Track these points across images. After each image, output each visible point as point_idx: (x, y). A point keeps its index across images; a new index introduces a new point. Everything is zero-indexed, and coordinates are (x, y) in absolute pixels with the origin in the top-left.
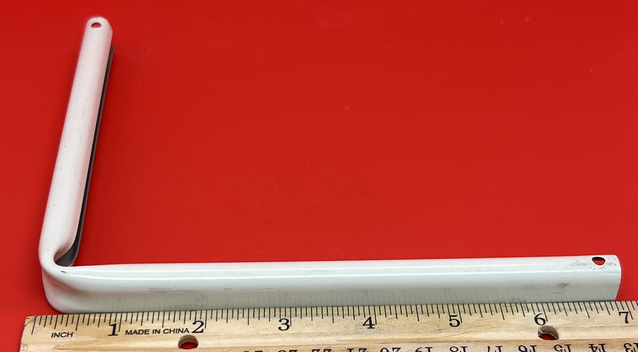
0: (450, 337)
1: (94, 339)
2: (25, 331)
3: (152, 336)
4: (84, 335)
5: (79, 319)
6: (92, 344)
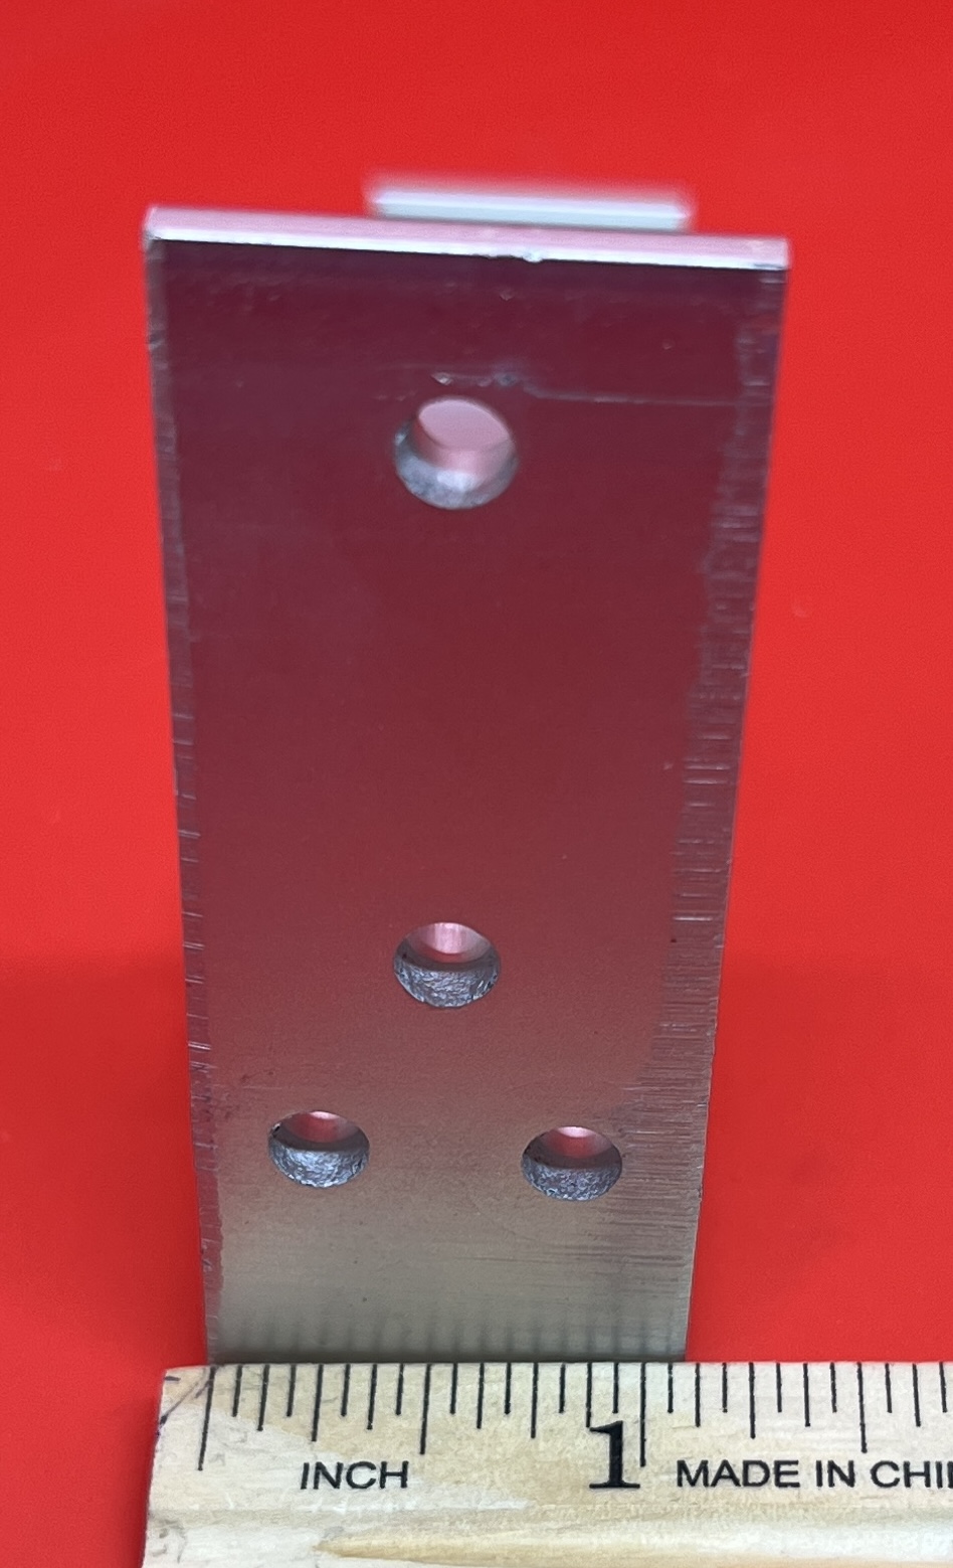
1: (519, 1505)
2: (162, 1445)
3: (817, 1498)
4: (464, 1479)
5: (431, 1392)
6: (511, 1530)
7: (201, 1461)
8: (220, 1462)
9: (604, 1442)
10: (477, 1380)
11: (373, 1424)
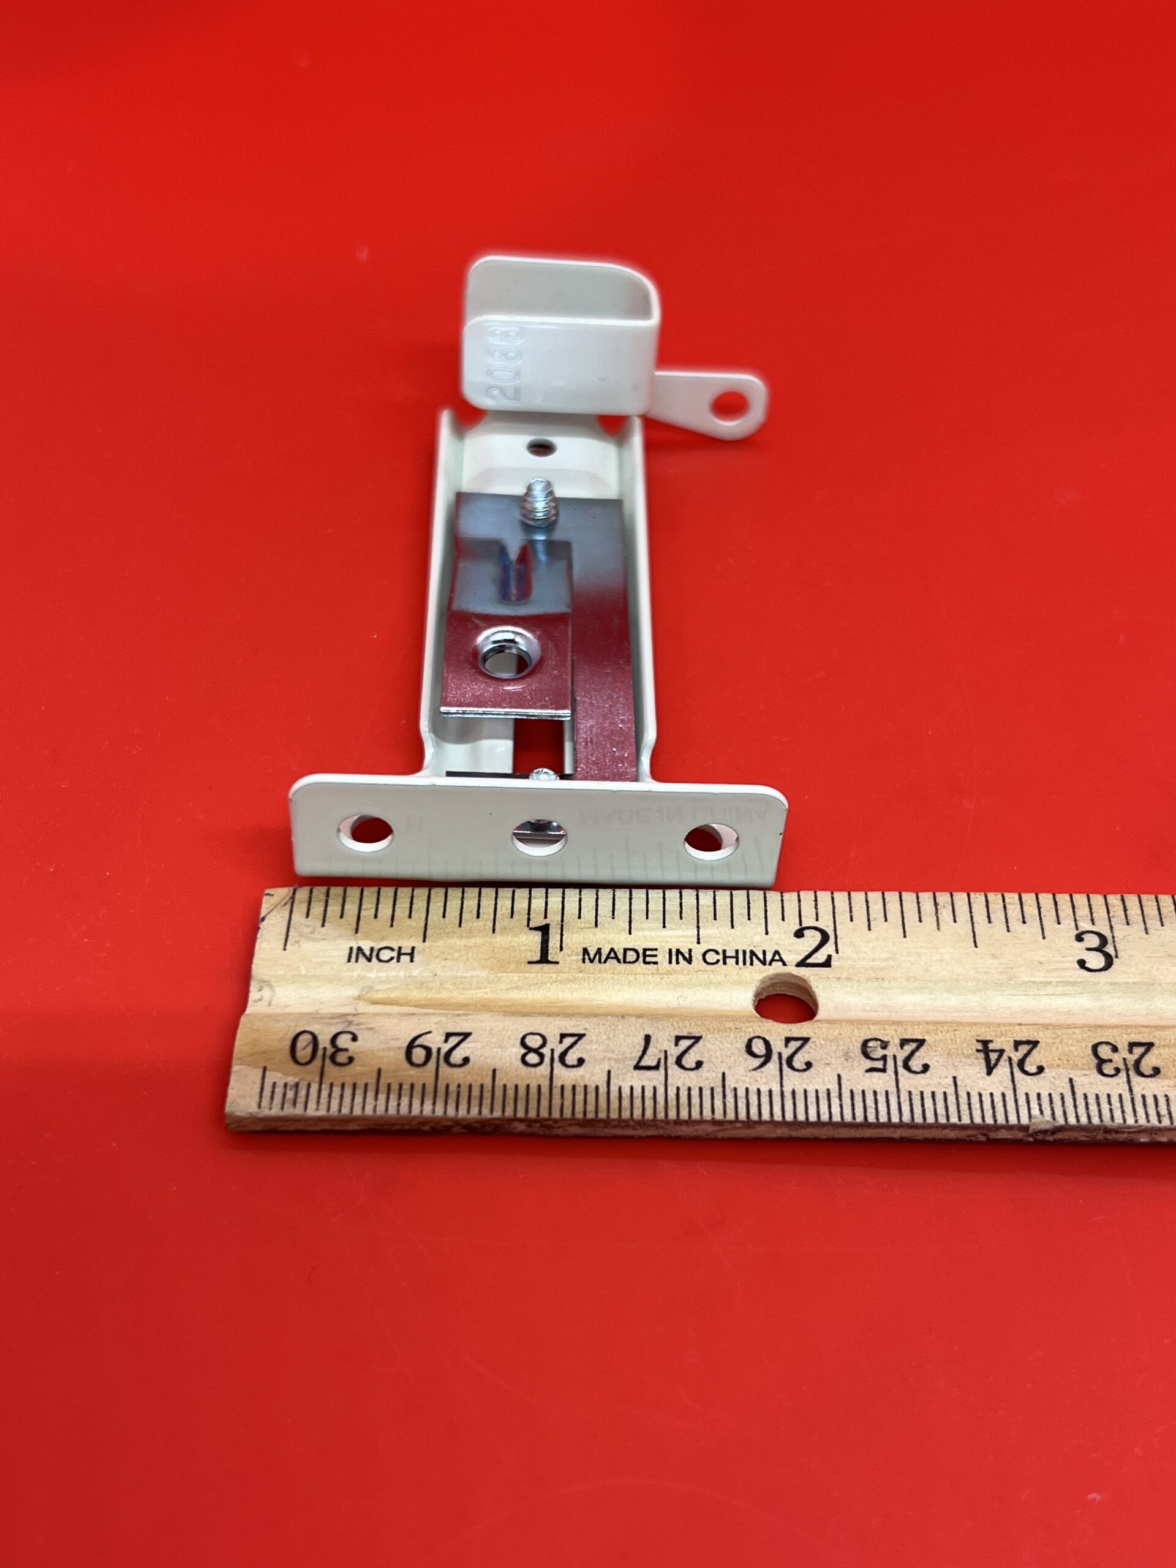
1: (483, 972)
2: (261, 935)
3: (668, 971)
4: (450, 957)
5: (431, 904)
6: (479, 989)
7: (285, 945)
8: (297, 945)
9: (537, 937)
10: (460, 898)
11: (394, 924)
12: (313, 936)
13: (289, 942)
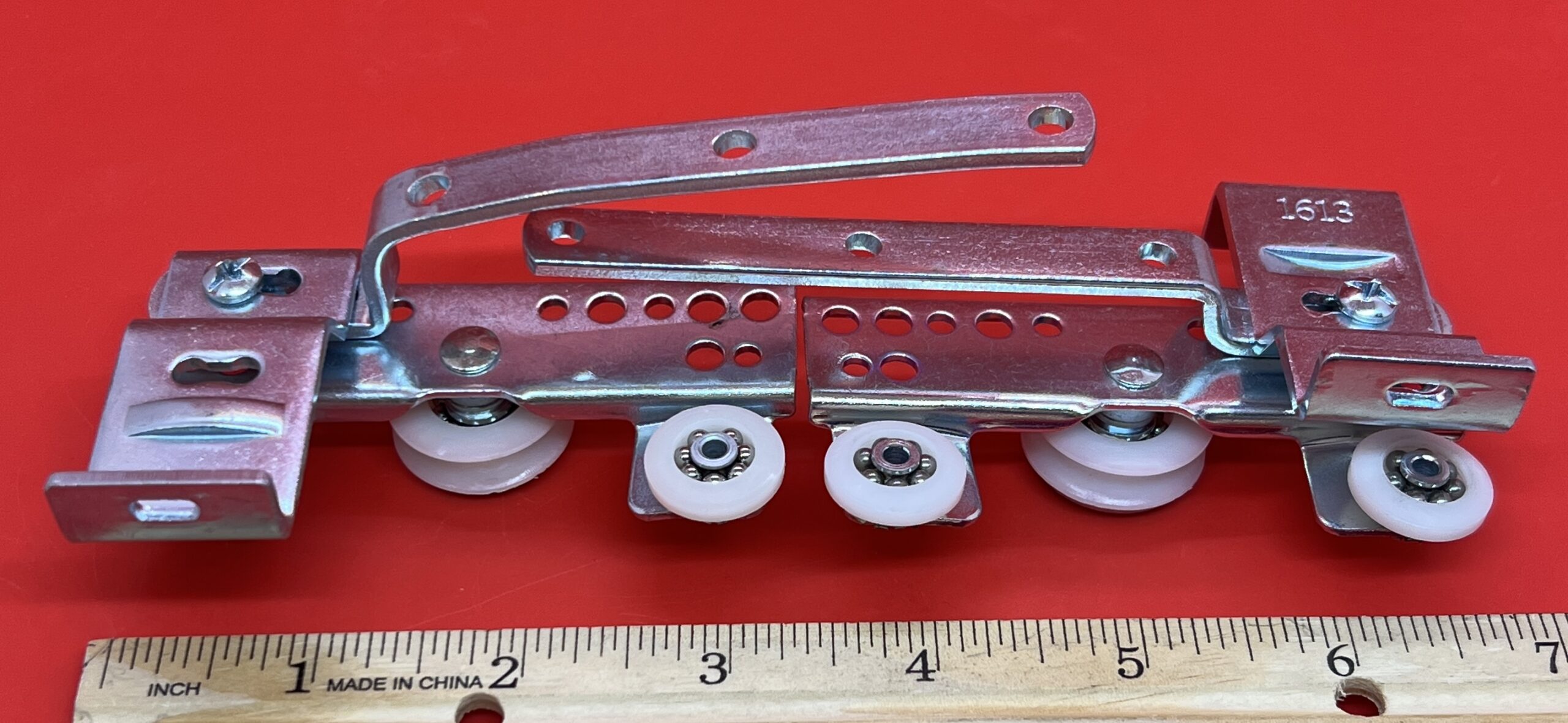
0: (1118, 705)
12: (124, 676)
13: (105, 682)
